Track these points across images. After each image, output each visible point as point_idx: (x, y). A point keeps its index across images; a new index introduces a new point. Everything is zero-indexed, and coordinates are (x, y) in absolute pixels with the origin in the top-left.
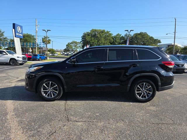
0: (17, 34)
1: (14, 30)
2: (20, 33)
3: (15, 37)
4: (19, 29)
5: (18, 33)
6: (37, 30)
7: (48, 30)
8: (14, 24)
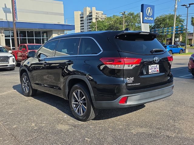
0: (145, 18)
1: (141, 13)
2: (149, 17)
3: (143, 23)
4: (149, 11)
5: (147, 16)
6: (176, 7)
7: (190, 4)
8: (142, 6)
